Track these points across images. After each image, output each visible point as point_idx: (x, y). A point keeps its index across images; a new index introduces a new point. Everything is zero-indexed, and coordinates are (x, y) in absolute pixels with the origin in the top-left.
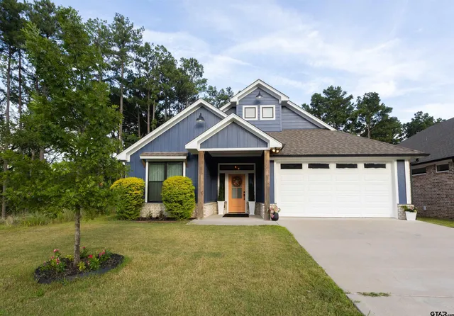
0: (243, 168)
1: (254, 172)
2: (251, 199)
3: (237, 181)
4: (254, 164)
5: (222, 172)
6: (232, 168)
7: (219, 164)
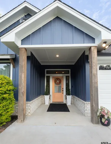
0: (60, 72)
1: (69, 75)
2: (68, 93)
3: (58, 81)
4: (70, 70)
5: (48, 75)
6: (54, 72)
7: (46, 70)
